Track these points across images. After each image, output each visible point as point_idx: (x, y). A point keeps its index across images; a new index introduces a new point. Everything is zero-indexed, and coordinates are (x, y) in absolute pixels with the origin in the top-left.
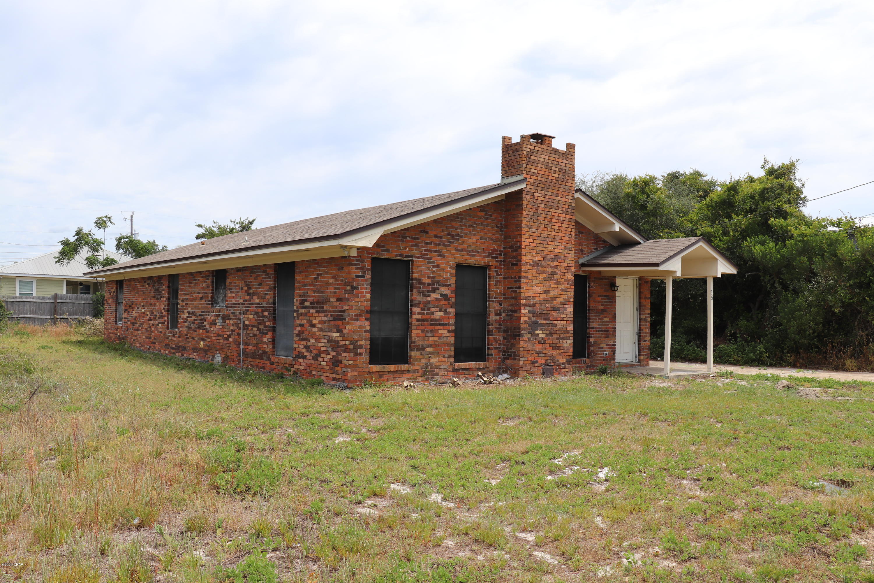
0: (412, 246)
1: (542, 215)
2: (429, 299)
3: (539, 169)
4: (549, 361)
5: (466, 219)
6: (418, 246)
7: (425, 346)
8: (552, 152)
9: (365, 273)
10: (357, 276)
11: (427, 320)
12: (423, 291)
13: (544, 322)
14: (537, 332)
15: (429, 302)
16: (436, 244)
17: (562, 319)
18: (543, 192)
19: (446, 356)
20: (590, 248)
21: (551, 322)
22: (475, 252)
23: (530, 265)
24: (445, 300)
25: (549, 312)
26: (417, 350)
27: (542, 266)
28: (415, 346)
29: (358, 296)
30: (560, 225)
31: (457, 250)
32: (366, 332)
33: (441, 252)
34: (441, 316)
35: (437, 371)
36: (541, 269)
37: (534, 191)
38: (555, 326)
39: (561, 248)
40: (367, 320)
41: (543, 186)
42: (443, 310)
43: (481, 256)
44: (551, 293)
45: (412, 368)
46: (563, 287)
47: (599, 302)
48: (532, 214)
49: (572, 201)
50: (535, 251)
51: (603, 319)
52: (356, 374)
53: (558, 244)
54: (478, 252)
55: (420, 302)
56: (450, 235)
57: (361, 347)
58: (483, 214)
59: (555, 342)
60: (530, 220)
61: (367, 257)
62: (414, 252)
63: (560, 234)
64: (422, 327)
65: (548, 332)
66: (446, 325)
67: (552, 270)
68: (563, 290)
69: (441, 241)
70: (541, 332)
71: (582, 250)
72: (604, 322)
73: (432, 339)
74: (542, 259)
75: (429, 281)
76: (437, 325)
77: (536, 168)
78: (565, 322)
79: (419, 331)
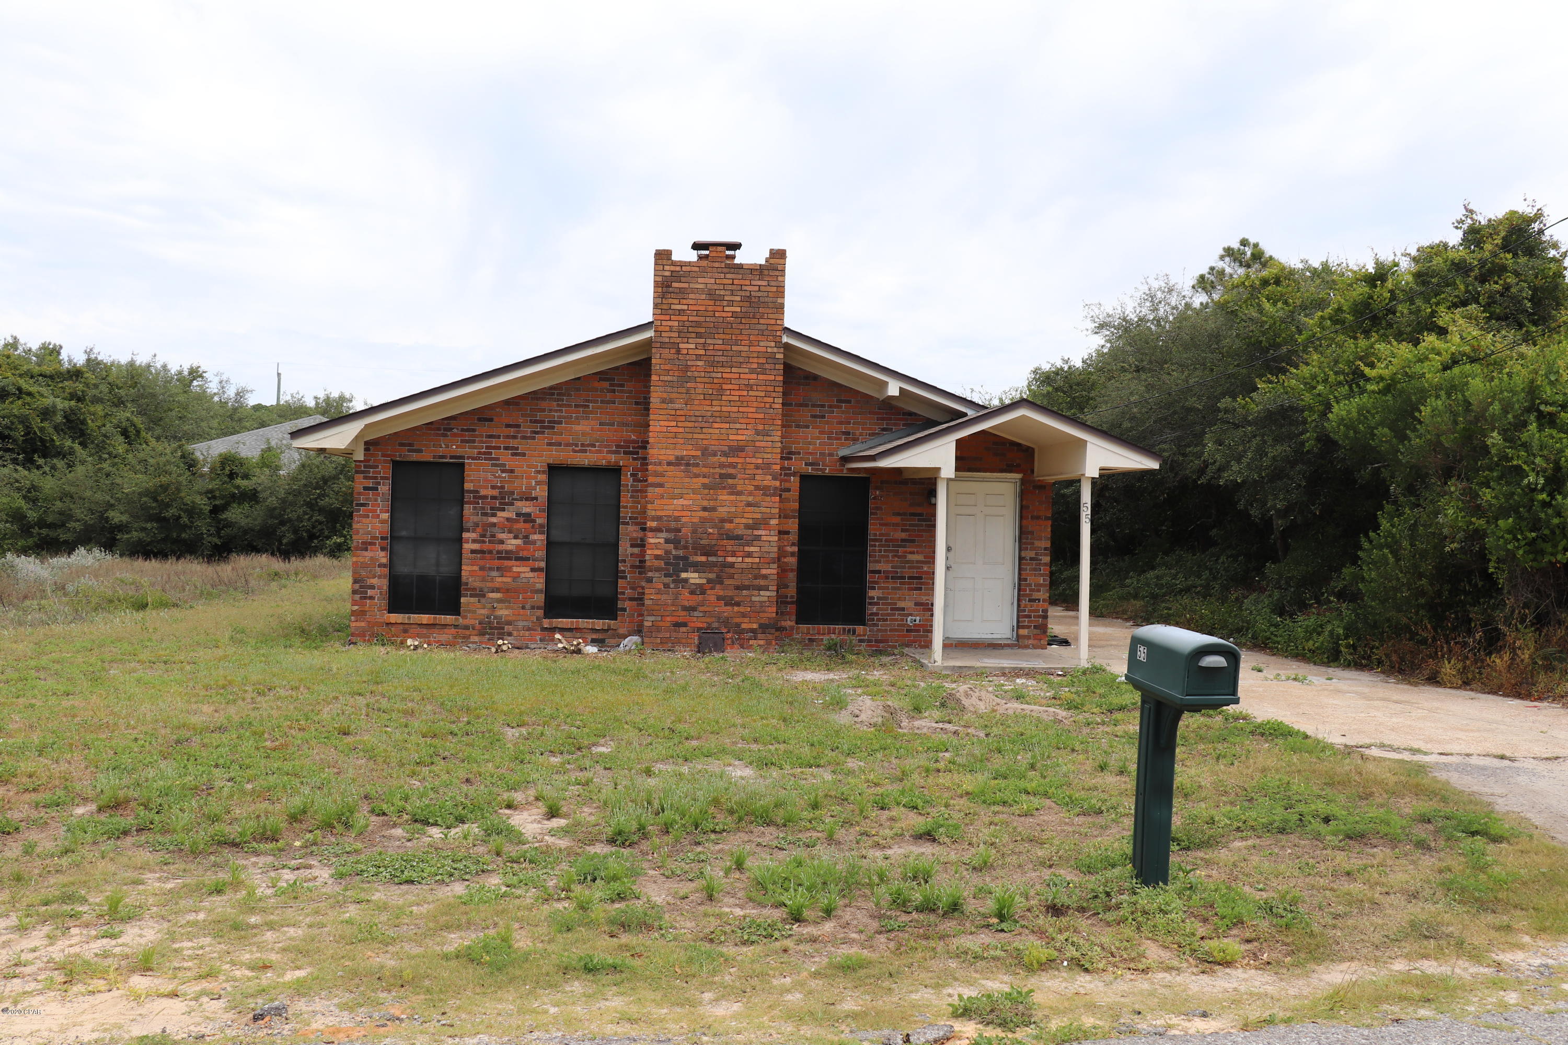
0: (462, 441)
1: (698, 380)
2: (494, 520)
3: (691, 302)
4: (715, 625)
5: (569, 395)
6: (474, 442)
7: (486, 590)
8: (725, 270)
9: (379, 484)
10: (365, 488)
11: (490, 552)
12: (483, 508)
13: (703, 559)
14: (684, 575)
15: (494, 525)
16: (508, 437)
17: (749, 555)
18: (702, 341)
19: (528, 606)
20: (870, 429)
21: (721, 559)
22: (588, 445)
23: (669, 464)
24: (525, 522)
25: (713, 542)
26: (471, 596)
27: (697, 465)
28: (467, 590)
29: (368, 516)
30: (745, 393)
31: (550, 444)
32: (380, 566)
33: (517, 449)
34: (518, 546)
35: (507, 628)
36: (695, 470)
37: (679, 340)
38: (732, 565)
39: (746, 432)
40: (383, 549)
41: (703, 330)
42: (521, 536)
43: (600, 452)
44: (720, 509)
45: (461, 621)
46: (750, 499)
47: (897, 525)
48: (675, 379)
49: (775, 350)
50: (681, 441)
51: (905, 557)
52: (363, 624)
53: (738, 426)
54: (594, 446)
55: (477, 525)
56: (536, 422)
57: (372, 587)
58: (606, 384)
59: (730, 593)
60: (669, 389)
61: (385, 461)
62: (467, 450)
63: (741, 409)
64: (482, 563)
65: (712, 576)
66: (527, 559)
67: (723, 472)
68: (749, 505)
69: (518, 432)
70: (696, 575)
71: (848, 433)
72: (908, 562)
73: (500, 579)
74: (699, 453)
75: (495, 493)
76: (509, 559)
77: (685, 301)
78: (757, 560)
79: (476, 568)
